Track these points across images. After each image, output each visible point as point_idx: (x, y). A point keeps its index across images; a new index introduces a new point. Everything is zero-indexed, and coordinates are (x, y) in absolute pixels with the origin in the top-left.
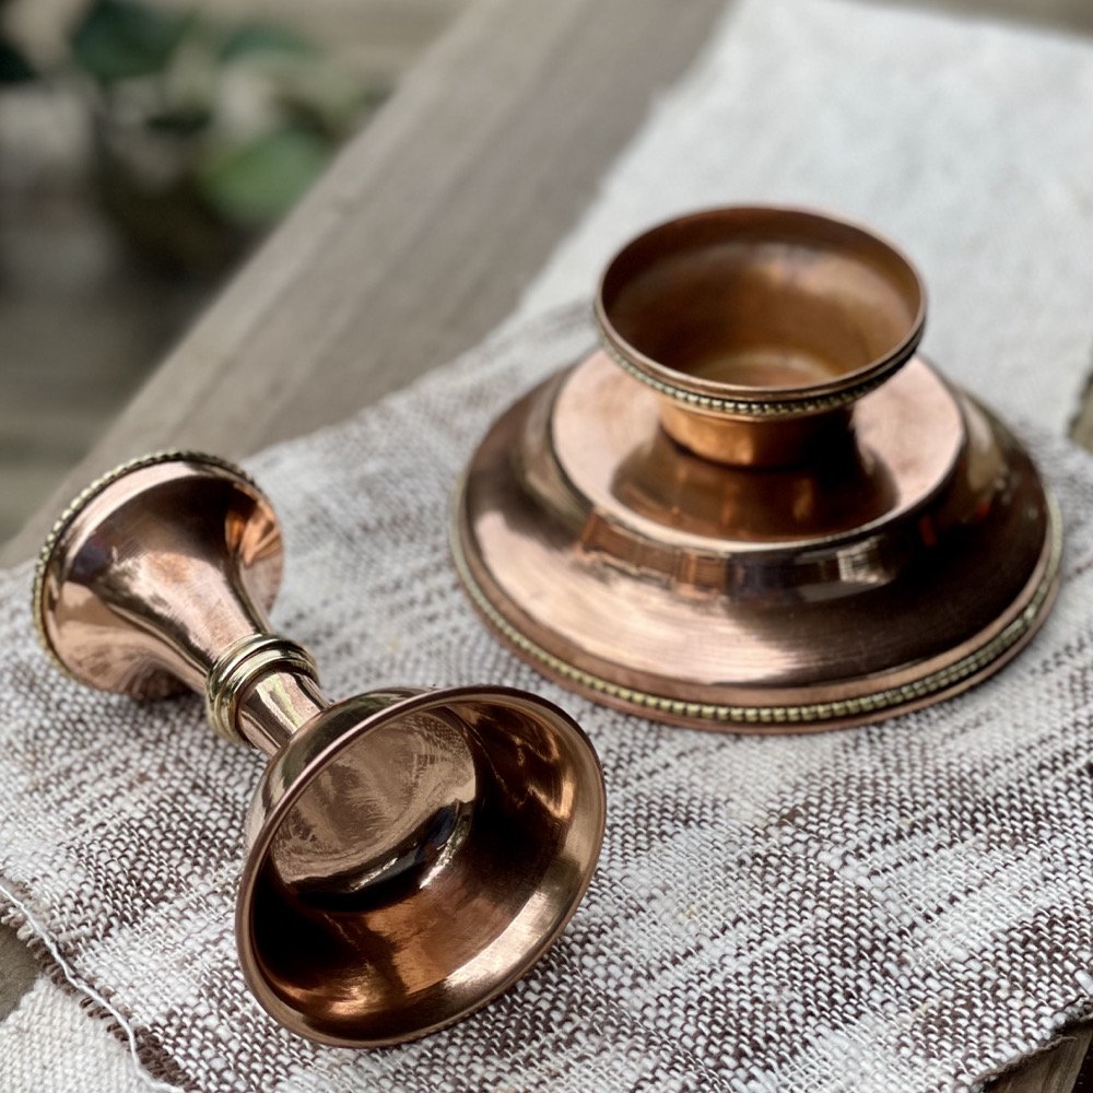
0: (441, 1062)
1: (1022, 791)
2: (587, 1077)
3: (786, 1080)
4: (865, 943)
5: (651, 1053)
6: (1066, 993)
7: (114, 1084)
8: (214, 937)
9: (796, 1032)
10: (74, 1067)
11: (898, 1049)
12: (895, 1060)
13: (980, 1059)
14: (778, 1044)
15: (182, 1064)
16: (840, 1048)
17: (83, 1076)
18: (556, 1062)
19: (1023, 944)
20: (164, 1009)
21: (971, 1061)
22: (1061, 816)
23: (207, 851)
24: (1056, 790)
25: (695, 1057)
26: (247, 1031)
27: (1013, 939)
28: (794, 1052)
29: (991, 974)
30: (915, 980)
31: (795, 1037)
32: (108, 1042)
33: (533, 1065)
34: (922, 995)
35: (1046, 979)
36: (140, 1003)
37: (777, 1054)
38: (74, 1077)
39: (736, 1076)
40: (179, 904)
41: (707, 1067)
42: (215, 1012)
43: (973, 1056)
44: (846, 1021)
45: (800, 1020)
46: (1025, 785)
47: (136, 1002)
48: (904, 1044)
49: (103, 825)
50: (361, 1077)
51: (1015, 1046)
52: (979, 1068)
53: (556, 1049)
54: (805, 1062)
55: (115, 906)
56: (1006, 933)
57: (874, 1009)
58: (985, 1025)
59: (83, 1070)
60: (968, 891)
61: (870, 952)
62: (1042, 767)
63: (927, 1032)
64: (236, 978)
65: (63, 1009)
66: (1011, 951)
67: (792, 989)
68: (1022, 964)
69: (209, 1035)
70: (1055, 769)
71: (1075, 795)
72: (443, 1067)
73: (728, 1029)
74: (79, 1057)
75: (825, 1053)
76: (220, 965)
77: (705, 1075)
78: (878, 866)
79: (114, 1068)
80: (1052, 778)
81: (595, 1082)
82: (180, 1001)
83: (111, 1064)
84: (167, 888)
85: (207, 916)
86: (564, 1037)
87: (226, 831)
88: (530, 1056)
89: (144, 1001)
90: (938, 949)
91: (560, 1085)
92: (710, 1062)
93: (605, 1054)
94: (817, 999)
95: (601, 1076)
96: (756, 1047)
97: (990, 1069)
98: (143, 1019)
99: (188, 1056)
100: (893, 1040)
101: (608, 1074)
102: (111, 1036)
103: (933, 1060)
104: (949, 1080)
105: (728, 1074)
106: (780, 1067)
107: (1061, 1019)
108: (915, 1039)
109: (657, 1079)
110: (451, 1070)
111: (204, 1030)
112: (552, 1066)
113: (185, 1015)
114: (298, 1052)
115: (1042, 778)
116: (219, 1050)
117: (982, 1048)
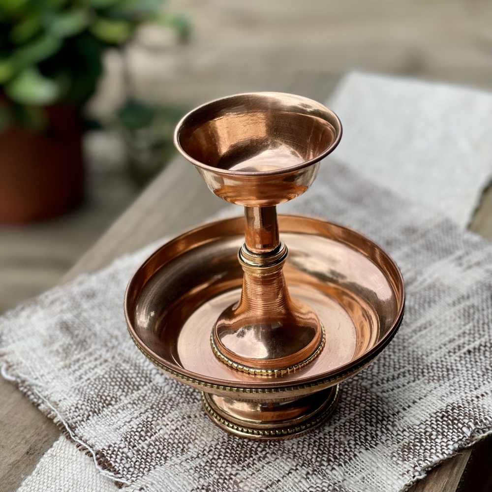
0: (215, 466)
1: (442, 361)
2: (270, 470)
3: (347, 470)
4: (380, 417)
5: (295, 460)
6: (458, 436)
7: (87, 475)
8: (128, 420)
9: (351, 451)
10: (72, 469)
11: (392, 459)
12: (391, 462)
13: (424, 461)
14: (344, 456)
15: (113, 464)
16: (369, 457)
17: (75, 473)
18: (259, 465)
19: (442, 418)
20: (107, 444)
21: (420, 462)
22: (457, 370)
23: (128, 386)
24: (456, 360)
25: (312, 462)
26: (139, 454)
27: (438, 416)
28: (350, 459)
29: (429, 430)
30: (399, 432)
31: (351, 453)
32: (85, 459)
33: (250, 467)
34: (402, 438)
35: (451, 431)
36: (98, 442)
37: (344, 460)
38: (72, 473)
39: (327, 469)
40: (116, 407)
41: (316, 465)
42: (127, 446)
43: (421, 460)
44: (371, 447)
45: (353, 447)
46: (443, 359)
47: (97, 442)
48: (394, 456)
49: (89, 379)
50: (182, 469)
51: (438, 456)
52: (423, 464)
53: (259, 460)
54: (355, 463)
55: (91, 407)
56: (435, 413)
57: (383, 443)
58: (426, 449)
59: (76, 470)
60: (420, 399)
61: (382, 421)
62: (449, 352)
63: (403, 451)
64: (136, 435)
65: (69, 447)
66: (437, 421)
67: (350, 435)
68: (441, 426)
69: (124, 455)
70: (455, 353)
71: (463, 362)
72: (216, 468)
73: (325, 452)
74: (74, 466)
75: (363, 460)
76: (130, 430)
77: (315, 468)
78: (385, 389)
79: (87, 469)
80: (454, 356)
81: (273, 471)
82: (113, 442)
83: (86, 468)
84: (112, 400)
85: (126, 412)
86: (262, 456)
87: (135, 378)
88: (249, 463)
89: (99, 441)
90: (408, 421)
91: (260, 474)
92: (317, 464)
93: (277, 460)
94: (360, 438)
95: (276, 469)
96: (335, 458)
97: (428, 464)
98: (99, 447)
99: (115, 462)
100: (390, 455)
101: (278, 468)
102: (87, 457)
103: (405, 462)
104: (412, 470)
105: (324, 468)
106: (345, 465)
107: (456, 446)
108: (399, 454)
109: (297, 469)
110: (218, 469)
111: (123, 453)
112: (257, 467)
113: (115, 447)
114: (159, 461)
115: (450, 356)
116: (128, 461)
117: (425, 457)
